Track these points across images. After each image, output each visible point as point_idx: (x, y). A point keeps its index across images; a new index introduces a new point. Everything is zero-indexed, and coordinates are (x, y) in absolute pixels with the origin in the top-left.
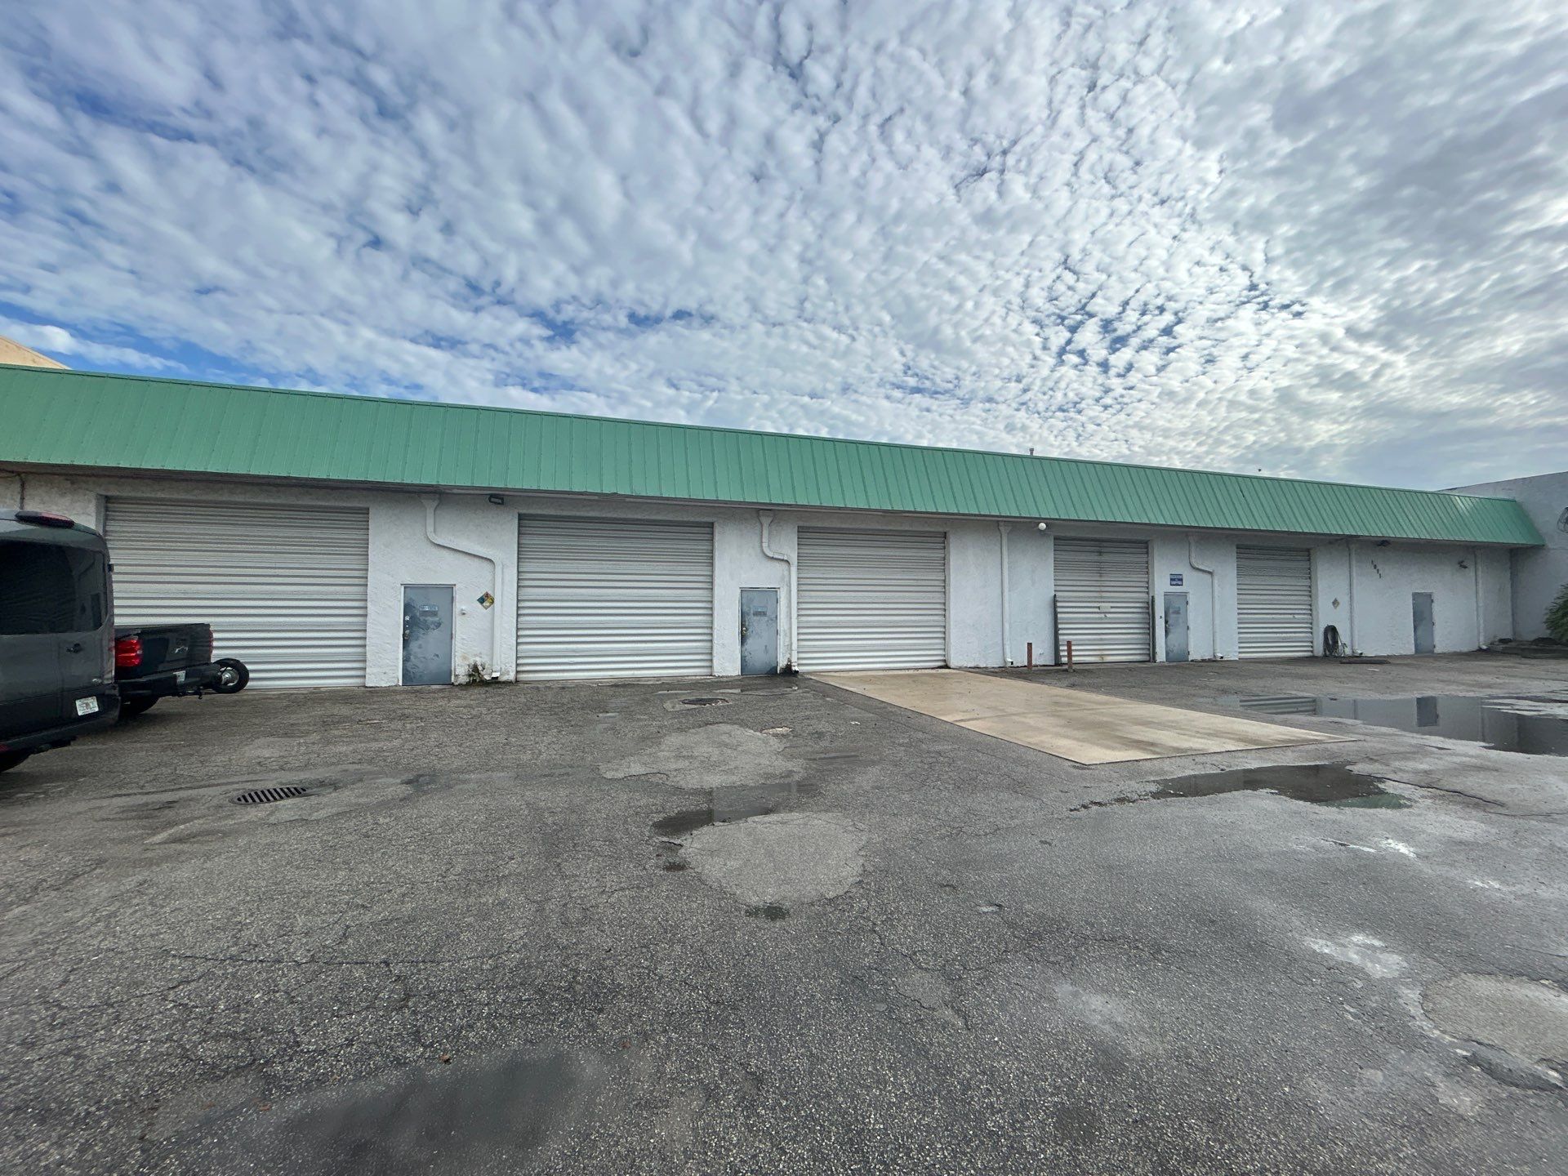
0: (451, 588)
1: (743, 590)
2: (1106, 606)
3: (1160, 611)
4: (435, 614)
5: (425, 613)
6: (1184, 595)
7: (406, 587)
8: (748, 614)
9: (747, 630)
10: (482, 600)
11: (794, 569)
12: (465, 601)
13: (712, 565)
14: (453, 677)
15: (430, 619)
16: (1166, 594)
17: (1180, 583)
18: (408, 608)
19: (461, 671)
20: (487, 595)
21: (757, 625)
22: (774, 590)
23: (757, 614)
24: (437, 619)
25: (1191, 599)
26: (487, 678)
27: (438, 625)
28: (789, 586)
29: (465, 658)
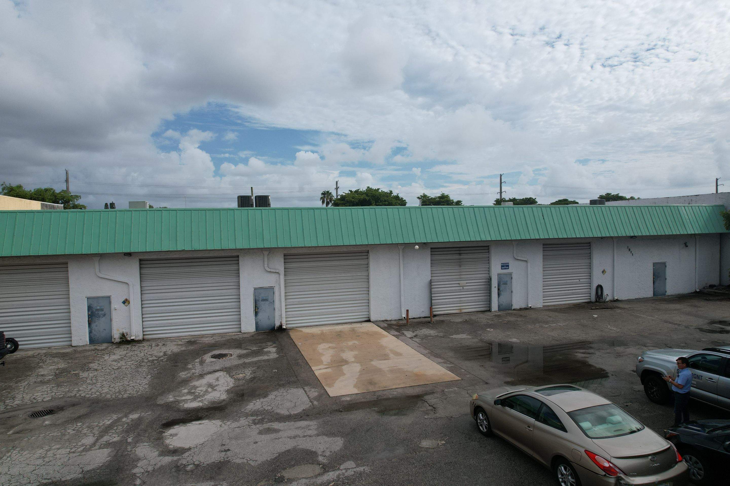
0: (109, 297)
1: (255, 289)
2: (463, 283)
3: (495, 283)
4: (102, 310)
5: (97, 310)
6: (511, 274)
7: (88, 298)
8: (258, 301)
9: (258, 308)
10: (124, 302)
11: (282, 277)
12: (116, 304)
13: (239, 277)
14: (113, 339)
15: (100, 313)
16: (499, 275)
17: (507, 268)
18: (89, 308)
19: (116, 336)
20: (126, 300)
21: (263, 306)
22: (272, 288)
23: (263, 300)
24: (103, 312)
25: (514, 276)
26: (129, 339)
27: (104, 315)
28: (280, 285)
29: (118, 330)
